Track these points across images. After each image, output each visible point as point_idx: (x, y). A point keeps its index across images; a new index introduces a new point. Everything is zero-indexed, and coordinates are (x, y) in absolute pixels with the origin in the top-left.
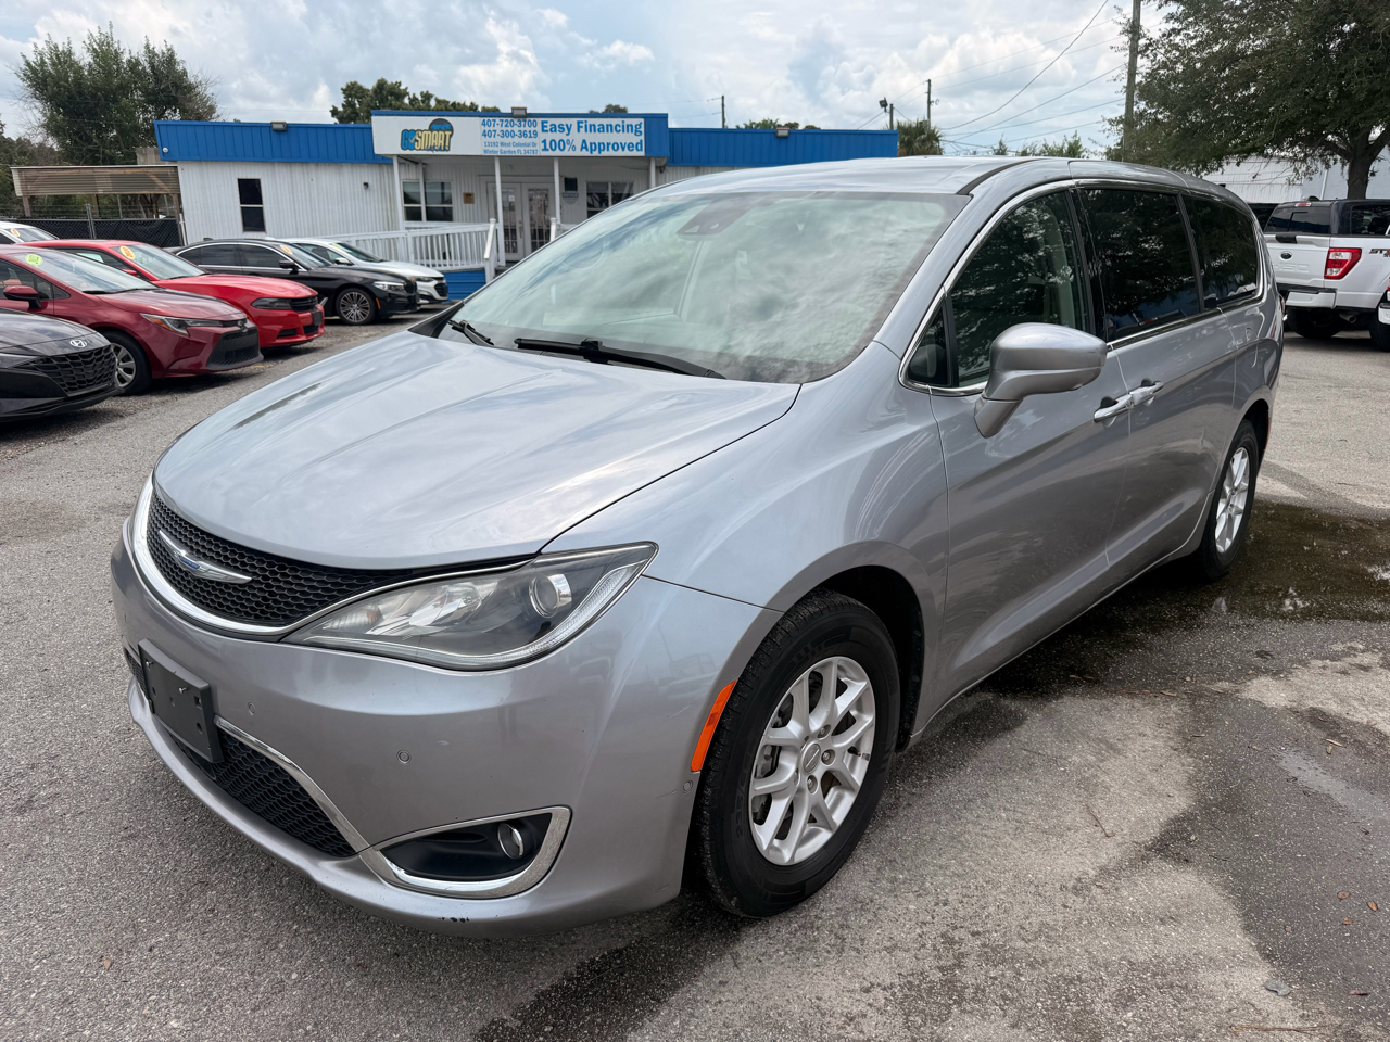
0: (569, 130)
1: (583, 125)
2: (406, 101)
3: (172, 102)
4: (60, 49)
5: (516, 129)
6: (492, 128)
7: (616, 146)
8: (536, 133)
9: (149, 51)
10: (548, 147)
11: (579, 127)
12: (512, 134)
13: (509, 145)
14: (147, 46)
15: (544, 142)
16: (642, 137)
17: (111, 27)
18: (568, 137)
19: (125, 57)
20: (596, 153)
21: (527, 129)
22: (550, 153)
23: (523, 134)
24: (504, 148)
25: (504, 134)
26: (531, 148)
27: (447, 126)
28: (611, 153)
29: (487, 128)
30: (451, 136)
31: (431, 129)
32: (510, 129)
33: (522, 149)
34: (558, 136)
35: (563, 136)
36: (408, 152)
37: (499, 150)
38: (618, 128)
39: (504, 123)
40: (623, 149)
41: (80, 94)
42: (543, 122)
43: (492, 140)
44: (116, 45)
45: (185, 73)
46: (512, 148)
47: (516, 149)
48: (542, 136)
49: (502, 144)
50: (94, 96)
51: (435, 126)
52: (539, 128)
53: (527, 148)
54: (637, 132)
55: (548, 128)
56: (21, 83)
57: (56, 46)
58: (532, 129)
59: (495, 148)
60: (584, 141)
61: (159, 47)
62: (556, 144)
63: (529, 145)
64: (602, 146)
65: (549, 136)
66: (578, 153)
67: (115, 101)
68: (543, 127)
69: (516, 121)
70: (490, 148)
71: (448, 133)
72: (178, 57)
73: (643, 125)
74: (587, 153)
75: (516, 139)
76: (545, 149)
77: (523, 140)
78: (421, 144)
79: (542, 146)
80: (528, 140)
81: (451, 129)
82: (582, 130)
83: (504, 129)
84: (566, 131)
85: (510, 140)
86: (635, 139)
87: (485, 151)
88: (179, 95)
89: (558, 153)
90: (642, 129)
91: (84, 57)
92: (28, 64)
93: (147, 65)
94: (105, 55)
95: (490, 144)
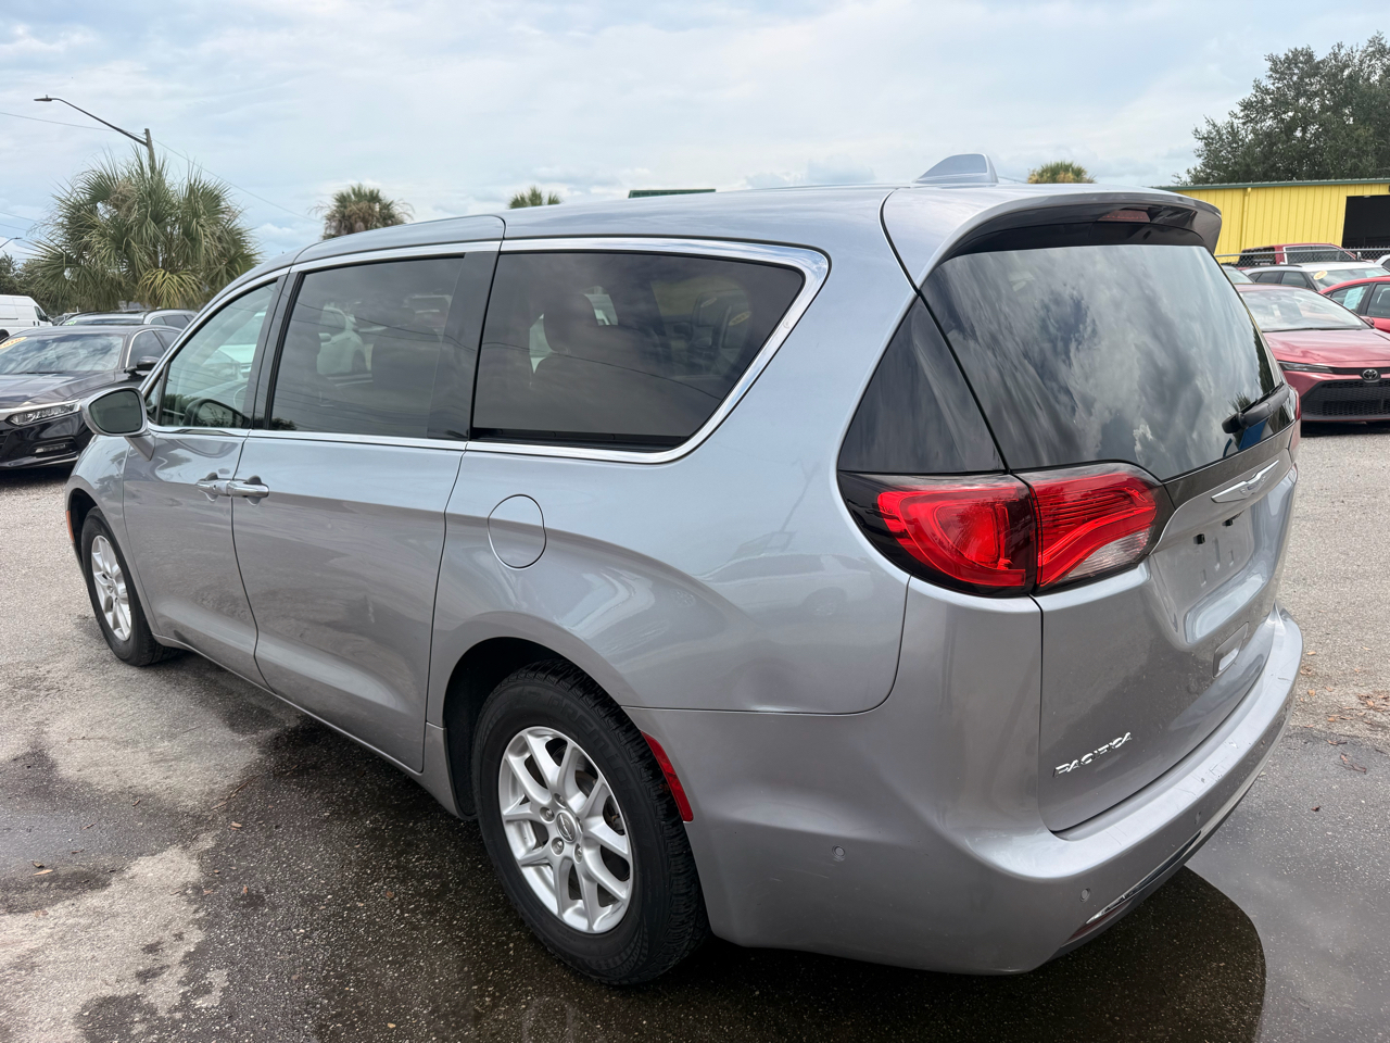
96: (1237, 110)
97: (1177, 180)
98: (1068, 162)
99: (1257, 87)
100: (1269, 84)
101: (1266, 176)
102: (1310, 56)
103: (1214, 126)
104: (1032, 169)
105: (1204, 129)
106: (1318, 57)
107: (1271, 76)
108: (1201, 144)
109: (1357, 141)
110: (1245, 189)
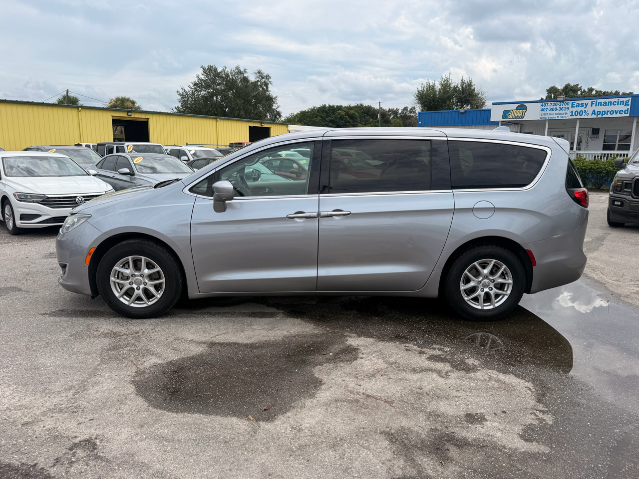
0: (586, 106)
1: (595, 103)
2: (579, 93)
3: (467, 102)
4: (431, 85)
5: (558, 107)
6: (546, 107)
7: (612, 112)
8: (568, 108)
9: (463, 82)
10: (574, 114)
11: (592, 104)
12: (556, 109)
13: (553, 114)
14: (462, 80)
15: (572, 112)
16: (629, 107)
17: (450, 74)
18: (585, 109)
19: (453, 86)
20: (600, 116)
21: (564, 106)
22: (574, 117)
23: (562, 109)
24: (550, 116)
25: (551, 110)
26: (565, 115)
27: (525, 108)
28: (609, 115)
29: (543, 107)
30: (525, 112)
31: (517, 109)
32: (555, 107)
33: (560, 116)
34: (579, 109)
35: (583, 109)
36: (505, 120)
37: (547, 117)
38: (615, 103)
39: (552, 105)
40: (616, 113)
41: (434, 101)
42: (572, 103)
43: (545, 112)
44: (450, 81)
45: (474, 89)
46: (554, 116)
47: (556, 116)
48: (571, 109)
49: (550, 114)
50: (438, 101)
51: (519, 108)
52: (570, 106)
53: (562, 116)
54: (626, 104)
55: (575, 106)
56: (415, 98)
57: (430, 84)
58: (567, 106)
59: (546, 116)
60: (594, 111)
61: (466, 80)
62: (577, 113)
63: (563, 114)
64: (604, 113)
65: (574, 109)
66: (590, 117)
67: (445, 103)
68: (572, 105)
69: (558, 103)
70: (543, 116)
71: (524, 111)
72: (473, 83)
73: (630, 101)
74: (595, 117)
75: (557, 112)
76: (572, 115)
77: (561, 112)
78: (511, 116)
79: (571, 114)
80: (564, 112)
81: (526, 109)
82: (594, 105)
83: (552, 107)
84: (585, 106)
85: (554, 112)
86: (623, 108)
87: (541, 118)
88: (470, 98)
89: (578, 117)
90: (630, 103)
91: (438, 87)
92: (418, 91)
93: (460, 88)
94: (446, 85)
95: (544, 114)
96: (192, 85)
97: (172, 111)
98: (127, 97)
99: (198, 77)
100: (202, 77)
101: (207, 114)
102: (216, 70)
103: (185, 91)
104: (111, 98)
105: (181, 91)
106: (219, 70)
107: (203, 74)
108: (180, 97)
109: (238, 105)
110: (216, 119)
